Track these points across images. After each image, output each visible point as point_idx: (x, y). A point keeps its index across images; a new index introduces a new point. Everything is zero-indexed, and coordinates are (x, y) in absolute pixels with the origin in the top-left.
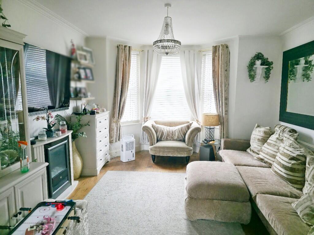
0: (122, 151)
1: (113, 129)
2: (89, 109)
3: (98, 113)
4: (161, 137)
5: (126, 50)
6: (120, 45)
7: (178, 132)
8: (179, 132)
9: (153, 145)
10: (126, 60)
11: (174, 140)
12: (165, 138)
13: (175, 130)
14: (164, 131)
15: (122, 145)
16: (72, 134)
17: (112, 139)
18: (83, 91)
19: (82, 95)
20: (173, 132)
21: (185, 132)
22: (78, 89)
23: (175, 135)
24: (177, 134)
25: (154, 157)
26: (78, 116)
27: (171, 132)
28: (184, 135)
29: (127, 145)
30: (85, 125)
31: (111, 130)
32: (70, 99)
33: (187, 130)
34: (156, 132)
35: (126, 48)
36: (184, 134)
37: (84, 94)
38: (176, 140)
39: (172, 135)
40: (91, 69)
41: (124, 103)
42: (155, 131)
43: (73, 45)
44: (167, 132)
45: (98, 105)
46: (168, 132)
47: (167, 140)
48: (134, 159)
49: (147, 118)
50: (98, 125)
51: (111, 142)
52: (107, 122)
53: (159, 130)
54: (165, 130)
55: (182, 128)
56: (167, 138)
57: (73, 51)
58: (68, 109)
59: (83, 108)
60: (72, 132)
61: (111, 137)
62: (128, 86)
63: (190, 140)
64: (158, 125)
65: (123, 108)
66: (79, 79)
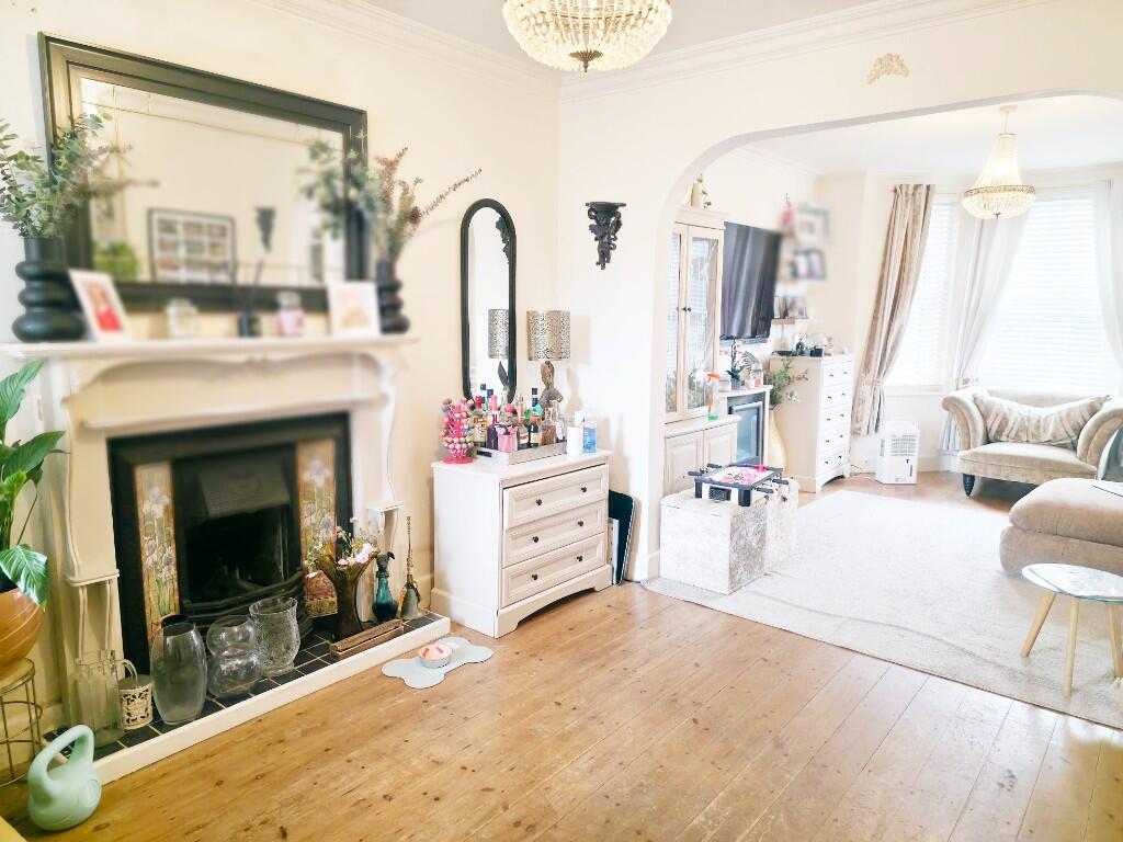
0: (882, 455)
1: (864, 401)
2: (809, 344)
3: (829, 355)
4: (1000, 432)
5: (917, 196)
6: (900, 187)
7: (1055, 421)
8: (1058, 420)
9: (969, 448)
10: (915, 221)
11: (1039, 443)
12: (1012, 435)
13: (1046, 418)
14: (1008, 416)
15: (883, 441)
16: (772, 392)
17: (857, 426)
18: (799, 304)
19: (796, 314)
20: (1039, 421)
21: (1081, 422)
22: (789, 301)
23: (1044, 430)
24: (1051, 428)
25: (969, 481)
26: (785, 357)
27: (1034, 421)
28: (1074, 430)
29: (895, 440)
30: (799, 379)
31: (857, 401)
32: (773, 321)
33: (1087, 416)
34: (985, 417)
35: (919, 190)
36: (1077, 427)
37: (801, 313)
38: (1048, 443)
39: (1038, 428)
40: (820, 253)
41: (899, 334)
42: (983, 415)
43: (789, 204)
44: (1019, 420)
45: (830, 339)
46: (1023, 419)
47: (1017, 439)
48: (913, 480)
49: (966, 382)
50: (826, 381)
51: (855, 432)
52: (850, 379)
53: (994, 412)
54: (1015, 414)
55: (1070, 410)
56: (1017, 435)
57: (787, 218)
58: (765, 342)
59: (796, 342)
60: (771, 387)
61: (855, 418)
62: (913, 293)
63: (1092, 445)
64: (993, 399)
65: (893, 348)
66: (795, 275)
